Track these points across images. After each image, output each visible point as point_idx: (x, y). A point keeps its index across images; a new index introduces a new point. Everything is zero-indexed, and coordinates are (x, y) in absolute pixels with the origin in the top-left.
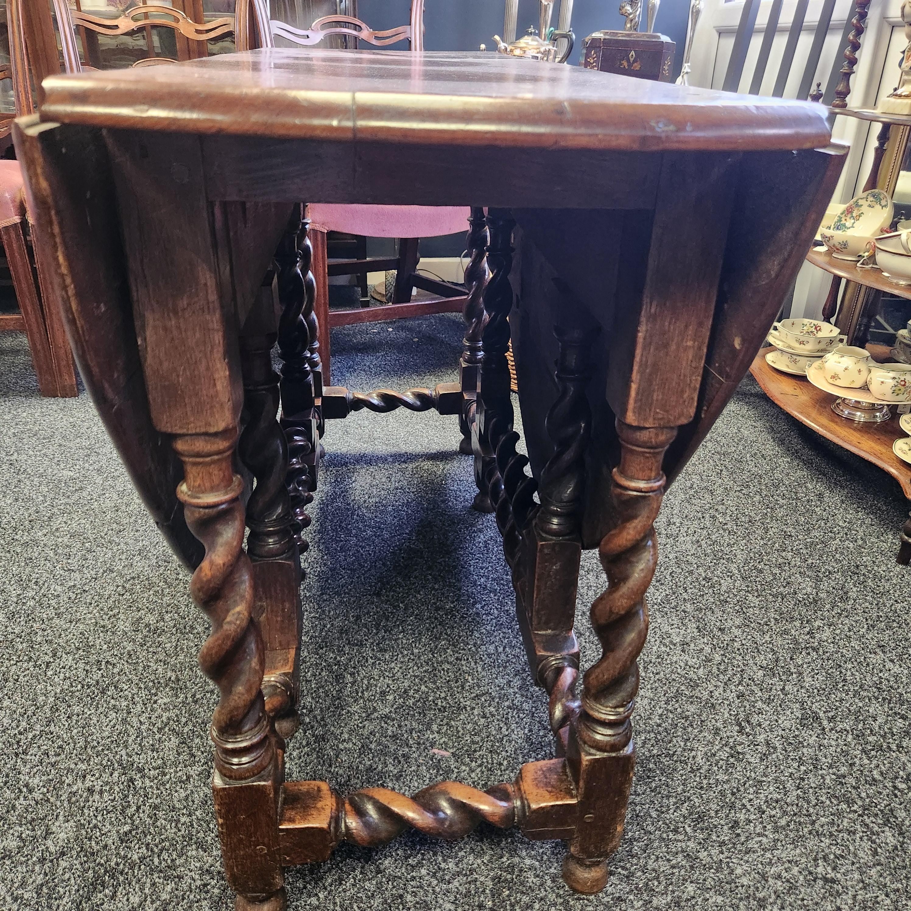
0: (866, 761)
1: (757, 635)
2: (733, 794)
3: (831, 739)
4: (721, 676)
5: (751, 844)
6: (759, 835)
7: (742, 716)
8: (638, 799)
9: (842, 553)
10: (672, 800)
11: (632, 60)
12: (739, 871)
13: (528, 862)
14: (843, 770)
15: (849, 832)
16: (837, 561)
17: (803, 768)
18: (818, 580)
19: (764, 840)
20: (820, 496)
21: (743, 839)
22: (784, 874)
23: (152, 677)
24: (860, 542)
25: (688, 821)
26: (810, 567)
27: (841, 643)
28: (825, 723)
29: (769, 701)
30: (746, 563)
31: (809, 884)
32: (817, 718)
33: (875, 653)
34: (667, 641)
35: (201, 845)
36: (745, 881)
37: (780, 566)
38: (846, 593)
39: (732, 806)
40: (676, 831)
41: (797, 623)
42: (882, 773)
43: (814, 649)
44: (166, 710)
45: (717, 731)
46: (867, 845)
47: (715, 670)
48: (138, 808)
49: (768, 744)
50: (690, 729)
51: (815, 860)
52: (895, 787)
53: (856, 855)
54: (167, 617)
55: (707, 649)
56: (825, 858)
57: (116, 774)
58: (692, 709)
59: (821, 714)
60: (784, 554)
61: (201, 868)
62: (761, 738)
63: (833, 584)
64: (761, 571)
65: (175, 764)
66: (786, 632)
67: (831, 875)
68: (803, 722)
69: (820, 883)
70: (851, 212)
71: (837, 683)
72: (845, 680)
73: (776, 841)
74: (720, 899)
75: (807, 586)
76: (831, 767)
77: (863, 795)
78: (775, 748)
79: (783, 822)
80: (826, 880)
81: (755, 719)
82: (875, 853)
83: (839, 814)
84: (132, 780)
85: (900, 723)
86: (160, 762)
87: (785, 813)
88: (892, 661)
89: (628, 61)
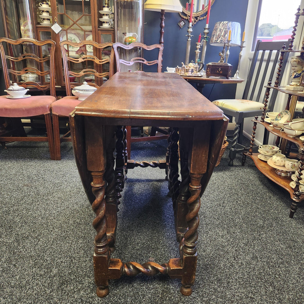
0: (268, 269)
1: (244, 235)
2: (229, 275)
3: (260, 264)
4: (232, 245)
5: (233, 288)
6: (235, 285)
7: (236, 256)
8: (203, 274)
9: (273, 214)
10: (212, 275)
11: (220, 70)
12: (228, 294)
13: (172, 287)
14: (261, 271)
15: (260, 287)
16: (271, 216)
17: (250, 270)
18: (265, 221)
19: (236, 287)
20: (270, 197)
21: (230, 286)
22: (240, 295)
23: (78, 236)
24: (279, 211)
25: (216, 281)
26: (263, 217)
27: (268, 238)
28: (259, 259)
29: (244, 252)
30: (244, 215)
31: (246, 298)
32: (257, 258)
33: (277, 242)
34: (218, 235)
35: (89, 277)
36: (229, 296)
37: (254, 216)
38: (272, 225)
39: (229, 278)
40: (212, 283)
41: (256, 232)
42: (272, 273)
43: (259, 239)
44: (81, 244)
45: (228, 259)
46: (264, 290)
47: (230, 243)
48: (73, 267)
49: (241, 263)
50: (220, 258)
51: (249, 293)
52: (275, 277)
53: (260, 292)
54: (82, 220)
55: (229, 238)
56: (252, 293)
57: (68, 258)
58: (222, 253)
59: (258, 257)
60: (256, 213)
61: (88, 282)
62: (240, 262)
63: (269, 222)
64: (248, 218)
65: (83, 257)
66: (253, 234)
67: (253, 296)
68: (252, 259)
69: (249, 298)
70: (280, 116)
71: (264, 249)
72: (267, 248)
73: (239, 287)
74: (221, 300)
75: (261, 222)
76: (258, 270)
77: (266, 278)
78: (243, 264)
79: (242, 283)
80: (251, 298)
81: (239, 257)
82: (266, 292)
83: (258, 282)
84: (72, 260)
85: (280, 260)
86: (79, 256)
87: (243, 281)
88: (282, 244)
89: (219, 71)
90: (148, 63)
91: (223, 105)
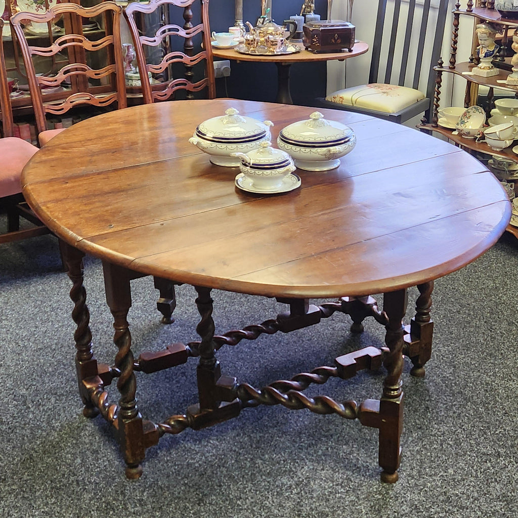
1: (482, 303)
5: (509, 357)
7: (489, 328)
9: (498, 269)
16: (498, 272)
18: (494, 280)
24: (503, 263)
26: (489, 276)
27: (511, 299)
29: (496, 322)
30: (464, 280)
34: (452, 312)
37: (478, 278)
38: (506, 283)
39: (499, 350)
40: (486, 359)
41: (493, 297)
43: (503, 303)
45: (484, 333)
47: (473, 317)
49: (501, 333)
55: (467, 311)
60: (477, 274)
62: (498, 332)
63: (500, 280)
64: (472, 282)
66: (491, 300)
70: (466, 115)
71: (515, 312)
75: (491, 284)
78: (504, 334)
81: (494, 327)
89: (335, 39)
90: (187, 34)
91: (354, 103)
